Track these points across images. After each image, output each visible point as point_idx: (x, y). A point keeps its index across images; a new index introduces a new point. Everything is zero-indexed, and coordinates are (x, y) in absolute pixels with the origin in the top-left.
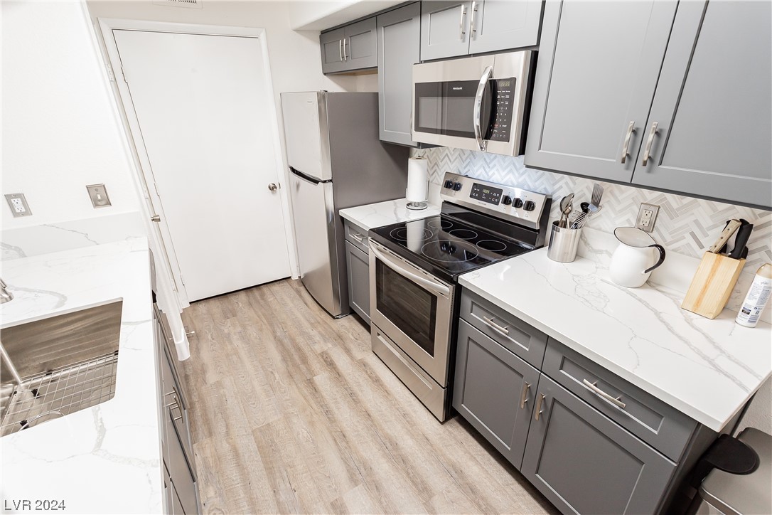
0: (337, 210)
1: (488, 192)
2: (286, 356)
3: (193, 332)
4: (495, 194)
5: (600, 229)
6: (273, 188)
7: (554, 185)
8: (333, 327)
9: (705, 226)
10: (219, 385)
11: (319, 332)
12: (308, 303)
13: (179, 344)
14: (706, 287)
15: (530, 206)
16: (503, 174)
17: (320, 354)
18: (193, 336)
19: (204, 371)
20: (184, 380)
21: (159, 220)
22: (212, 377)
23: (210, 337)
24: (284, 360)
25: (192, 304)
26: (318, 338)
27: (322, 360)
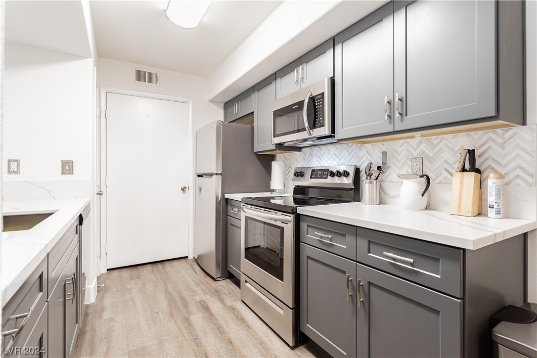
0: (223, 195)
1: (320, 172)
2: (171, 302)
3: (103, 285)
4: (325, 173)
5: (392, 182)
6: (183, 189)
7: (360, 161)
8: (213, 286)
9: (451, 162)
10: (112, 320)
11: (202, 289)
12: (197, 271)
13: (89, 288)
14: (461, 195)
15: (346, 174)
16: (330, 162)
17: (199, 302)
18: (102, 290)
19: (102, 311)
20: (83, 317)
21: (102, 194)
22: (107, 315)
23: (115, 290)
24: (169, 305)
25: (109, 271)
26: (200, 292)
27: (200, 306)
